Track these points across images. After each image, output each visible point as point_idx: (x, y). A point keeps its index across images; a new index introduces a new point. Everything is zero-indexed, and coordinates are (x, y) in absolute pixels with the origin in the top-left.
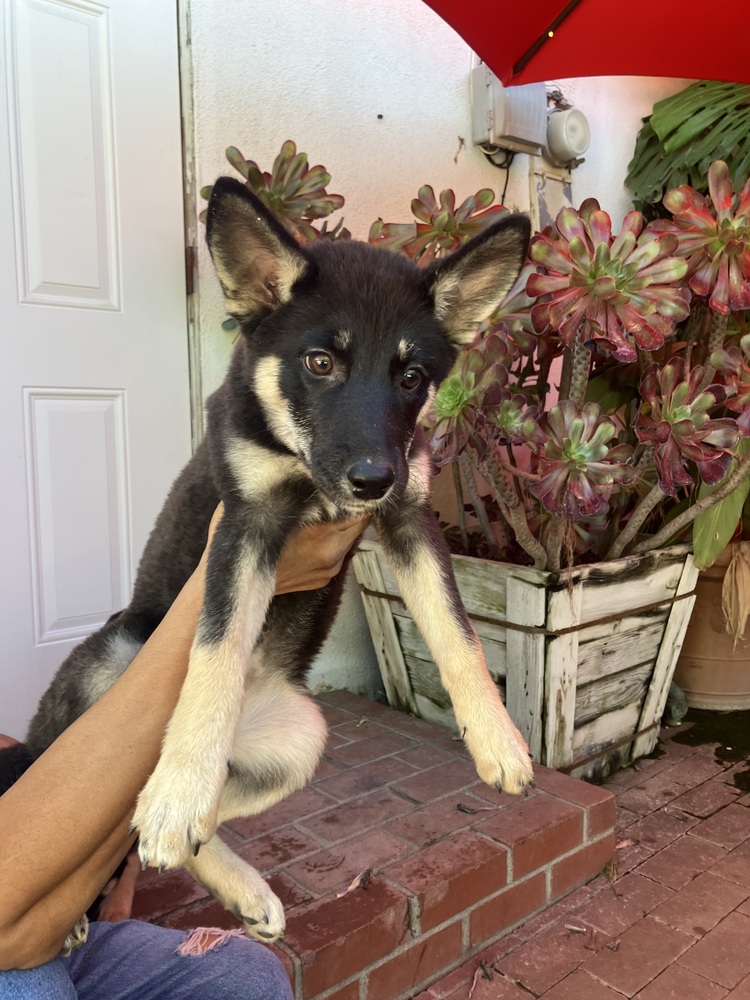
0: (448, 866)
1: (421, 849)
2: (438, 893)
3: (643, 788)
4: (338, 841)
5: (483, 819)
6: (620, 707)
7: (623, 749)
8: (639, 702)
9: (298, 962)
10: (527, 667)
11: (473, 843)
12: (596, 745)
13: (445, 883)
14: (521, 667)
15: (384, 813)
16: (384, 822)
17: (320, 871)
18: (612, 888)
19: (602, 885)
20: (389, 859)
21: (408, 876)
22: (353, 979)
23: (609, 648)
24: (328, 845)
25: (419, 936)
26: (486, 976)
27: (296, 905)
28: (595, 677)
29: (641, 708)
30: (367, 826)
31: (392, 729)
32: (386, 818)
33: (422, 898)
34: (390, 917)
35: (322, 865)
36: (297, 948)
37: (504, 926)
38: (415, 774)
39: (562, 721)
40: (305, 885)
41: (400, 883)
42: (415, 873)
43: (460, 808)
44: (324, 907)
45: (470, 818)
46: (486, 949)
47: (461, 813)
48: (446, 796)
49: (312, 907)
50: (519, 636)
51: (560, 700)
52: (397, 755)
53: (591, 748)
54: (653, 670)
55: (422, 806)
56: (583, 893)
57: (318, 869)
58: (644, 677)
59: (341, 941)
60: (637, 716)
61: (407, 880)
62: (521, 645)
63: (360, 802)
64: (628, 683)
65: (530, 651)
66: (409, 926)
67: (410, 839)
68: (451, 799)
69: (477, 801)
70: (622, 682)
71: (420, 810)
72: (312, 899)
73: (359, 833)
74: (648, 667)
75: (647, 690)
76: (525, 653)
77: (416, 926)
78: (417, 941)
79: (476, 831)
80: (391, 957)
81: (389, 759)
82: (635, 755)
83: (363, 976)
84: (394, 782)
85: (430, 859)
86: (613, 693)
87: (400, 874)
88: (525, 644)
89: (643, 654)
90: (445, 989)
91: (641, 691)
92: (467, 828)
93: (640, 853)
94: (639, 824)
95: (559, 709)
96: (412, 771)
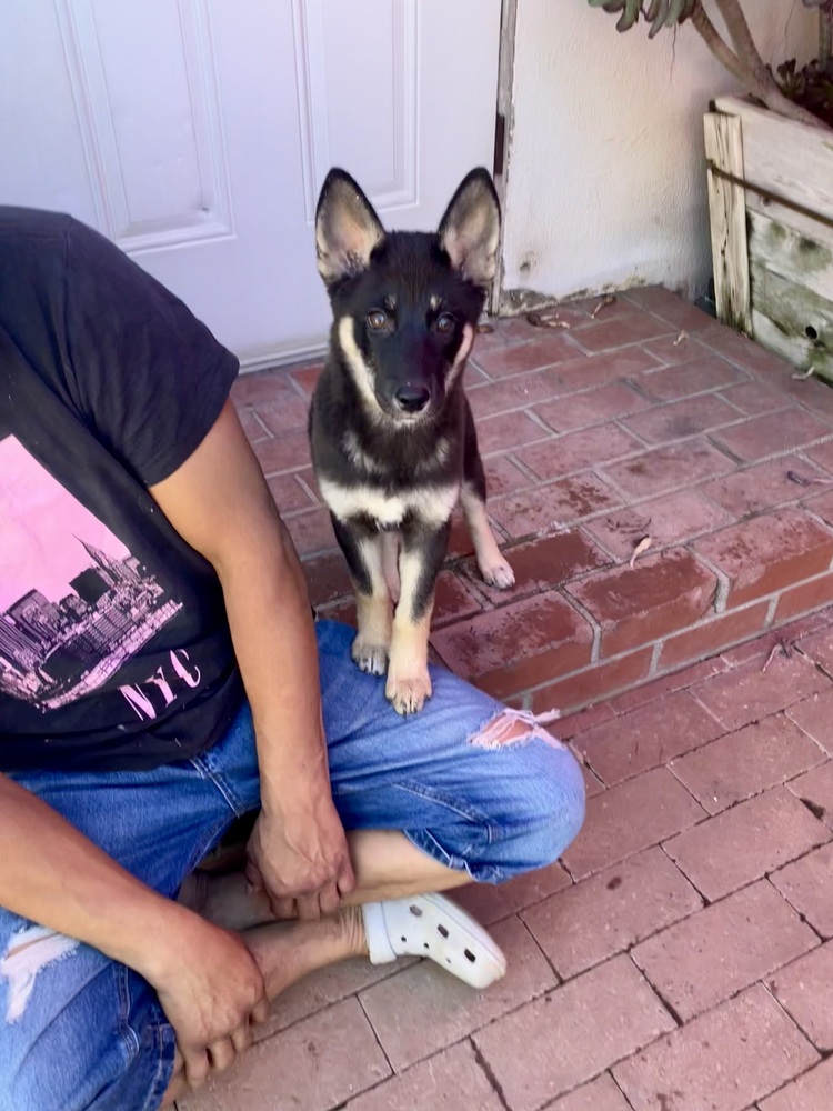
0: (767, 548)
1: (739, 522)
2: (752, 576)
4: (646, 498)
5: (815, 494)
9: (598, 629)
11: (799, 524)
13: (761, 568)
15: (699, 470)
16: (698, 481)
17: (623, 532)
20: (700, 529)
21: (721, 554)
22: (649, 644)
24: (633, 501)
25: (722, 610)
26: (784, 652)
27: (597, 567)
30: (678, 483)
31: (718, 353)
32: (701, 476)
33: (733, 582)
34: (697, 594)
35: (627, 525)
36: (598, 616)
38: (740, 421)
40: (606, 546)
41: (711, 560)
42: (730, 550)
43: (790, 475)
44: (627, 575)
45: (800, 490)
46: (788, 625)
47: (790, 483)
48: (775, 456)
49: (613, 572)
52: (720, 391)
55: (745, 466)
57: (619, 529)
61: (719, 557)
63: (673, 451)
66: (713, 603)
67: (728, 507)
68: (781, 461)
69: (812, 469)
71: (742, 470)
72: (612, 565)
73: (668, 491)
77: (721, 605)
79: (805, 508)
80: (690, 628)
81: (711, 396)
83: (659, 643)
84: (713, 429)
85: (747, 536)
87: (712, 550)
90: (739, 659)
92: (796, 502)
96: (736, 416)
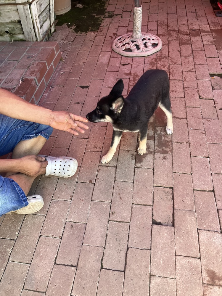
0: (37, 70)
1: (28, 69)
2: (38, 75)
3: (57, 40)
4: (8, 76)
5: (35, 58)
6: (46, 20)
7: (49, 32)
8: (49, 17)
9: (23, 98)
10: (26, 15)
11: (37, 63)
12: (44, 32)
13: (39, 73)
14: (24, 16)
15: (12, 66)
16: (14, 68)
17: (10, 83)
18: (64, 62)
19: (62, 63)
20: (23, 74)
21: (30, 75)
22: (32, 98)
23: (41, 3)
24: (6, 77)
25: (39, 85)
26: (52, 87)
27: (12, 90)
28: (40, 13)
29: (50, 19)
30: (11, 70)
32: (13, 67)
33: (36, 77)
34: (33, 83)
35: (9, 81)
36: (21, 96)
37: (50, 78)
38: (10, 55)
39: (38, 28)
40: (10, 86)
41: (30, 77)
42: (31, 73)
43: (28, 58)
44: (19, 87)
45: (32, 59)
46: (49, 83)
47: (29, 59)
48: (22, 57)
49: (16, 89)
50: (21, 6)
51: (36, 22)
53: (44, 33)
54: (50, 7)
55: (19, 61)
56: (59, 66)
57: (9, 82)
58: (48, 9)
59: (28, 91)
60: (49, 21)
61: (31, 76)
62: (22, 9)
63: (3, 66)
64: (46, 12)
65: (26, 10)
66: (36, 84)
67: (23, 68)
68: (24, 57)
69: (30, 55)
70: (45, 12)
72: (14, 88)
73: (10, 72)
74: (49, 6)
75: (50, 13)
76: (24, 11)
77: (38, 84)
78: (39, 86)
79: (36, 61)
80: (36, 91)
82: (52, 32)
83: (33, 96)
84: (6, 59)
85: (32, 70)
86: (44, 16)
87: (28, 75)
88: (24, 8)
89: (47, 3)
90: (46, 93)
91: (49, 14)
92: (33, 61)
93: (65, 54)
94: (61, 48)
95: (37, 25)
96: (8, 54)
